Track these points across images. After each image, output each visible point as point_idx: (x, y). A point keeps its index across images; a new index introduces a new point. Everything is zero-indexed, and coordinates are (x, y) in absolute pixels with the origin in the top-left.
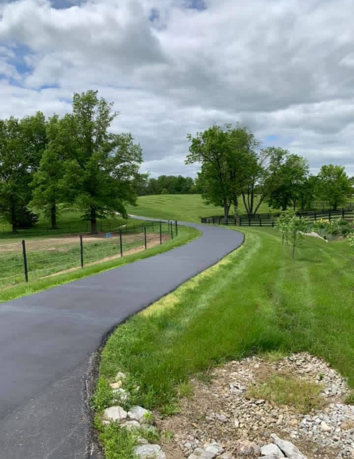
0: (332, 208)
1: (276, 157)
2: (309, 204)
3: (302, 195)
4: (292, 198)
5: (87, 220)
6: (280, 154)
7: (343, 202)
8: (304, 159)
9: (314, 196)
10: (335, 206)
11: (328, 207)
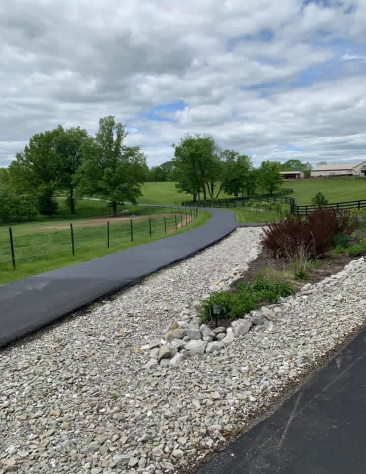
0: (269, 193)
1: (230, 156)
2: (253, 191)
3: (248, 183)
4: (241, 187)
5: (111, 206)
6: (233, 154)
7: (276, 188)
8: (249, 157)
9: (257, 185)
10: (271, 191)
11: (266, 192)
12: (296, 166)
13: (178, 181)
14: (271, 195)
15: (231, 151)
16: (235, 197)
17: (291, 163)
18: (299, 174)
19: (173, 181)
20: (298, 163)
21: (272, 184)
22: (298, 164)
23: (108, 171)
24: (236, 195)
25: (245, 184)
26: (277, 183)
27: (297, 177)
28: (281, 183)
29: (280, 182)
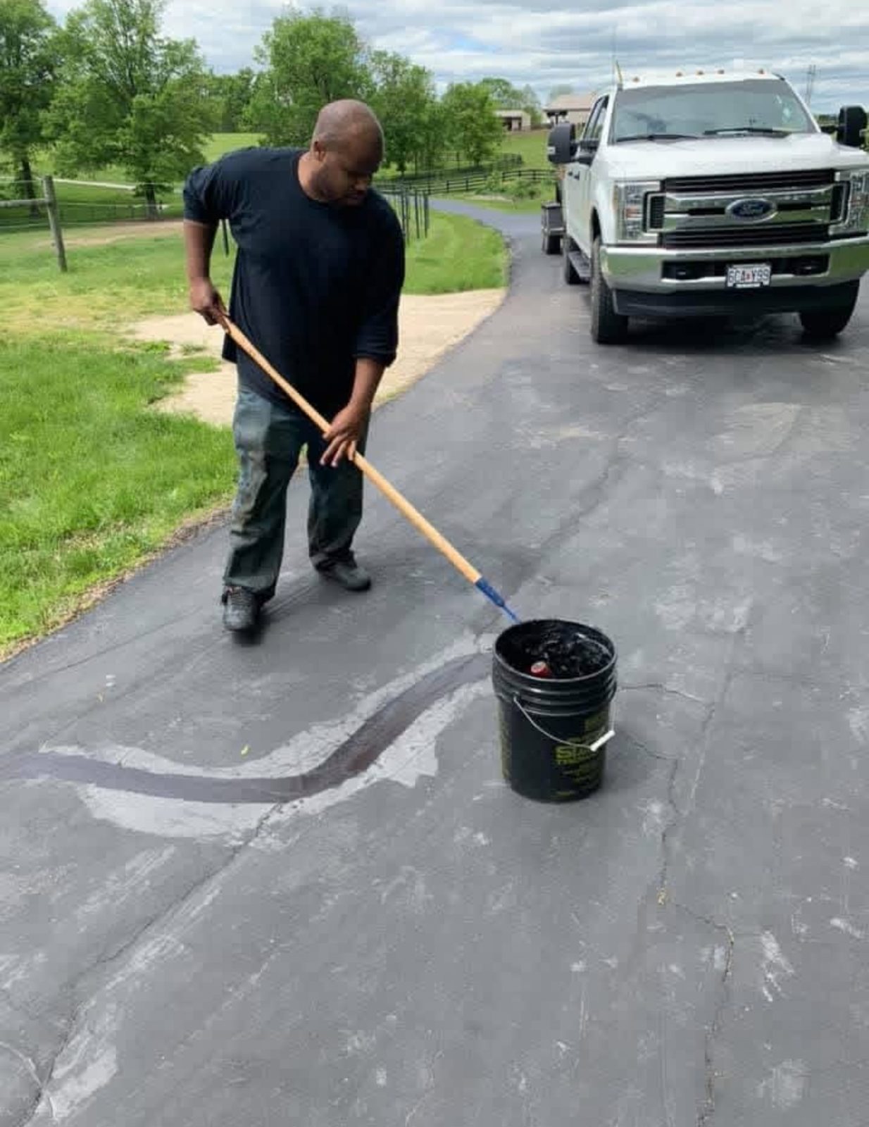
0: (473, 163)
1: (390, 68)
2: (438, 158)
6: (396, 64)
7: (488, 153)
9: (447, 143)
10: (477, 161)
11: (465, 163)
12: (499, 95)
13: (264, 132)
14: (478, 169)
15: (390, 55)
16: (399, 173)
17: (490, 87)
18: (519, 119)
19: (251, 131)
20: (504, 87)
21: (480, 142)
22: (505, 92)
23: (141, 103)
24: (402, 168)
25: (420, 140)
26: (492, 138)
27: (515, 125)
28: (499, 139)
29: (498, 137)
